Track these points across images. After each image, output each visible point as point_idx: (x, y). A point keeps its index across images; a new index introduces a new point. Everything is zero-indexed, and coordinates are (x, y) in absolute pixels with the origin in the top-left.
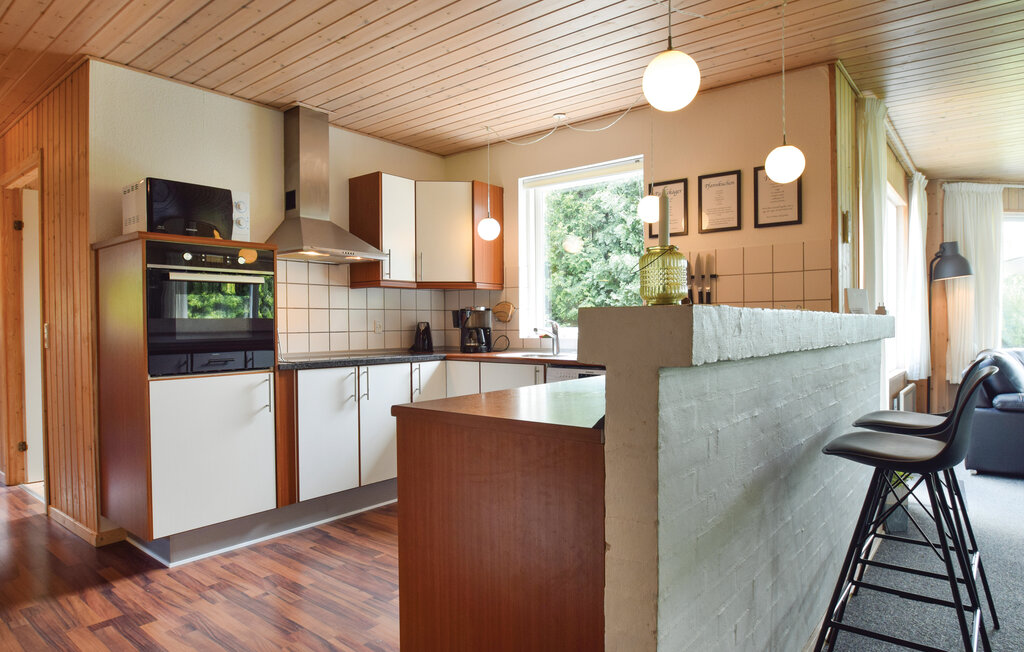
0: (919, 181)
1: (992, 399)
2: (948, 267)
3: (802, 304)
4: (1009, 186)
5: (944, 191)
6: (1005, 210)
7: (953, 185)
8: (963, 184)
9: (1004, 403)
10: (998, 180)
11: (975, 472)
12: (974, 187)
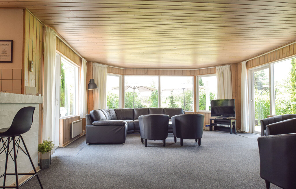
0: (84, 61)
1: (92, 122)
2: (91, 86)
3: (12, 91)
4: (109, 66)
5: (93, 65)
6: (108, 72)
7: (95, 64)
8: (97, 64)
9: (95, 123)
10: (107, 64)
11: (88, 144)
12: (100, 65)
